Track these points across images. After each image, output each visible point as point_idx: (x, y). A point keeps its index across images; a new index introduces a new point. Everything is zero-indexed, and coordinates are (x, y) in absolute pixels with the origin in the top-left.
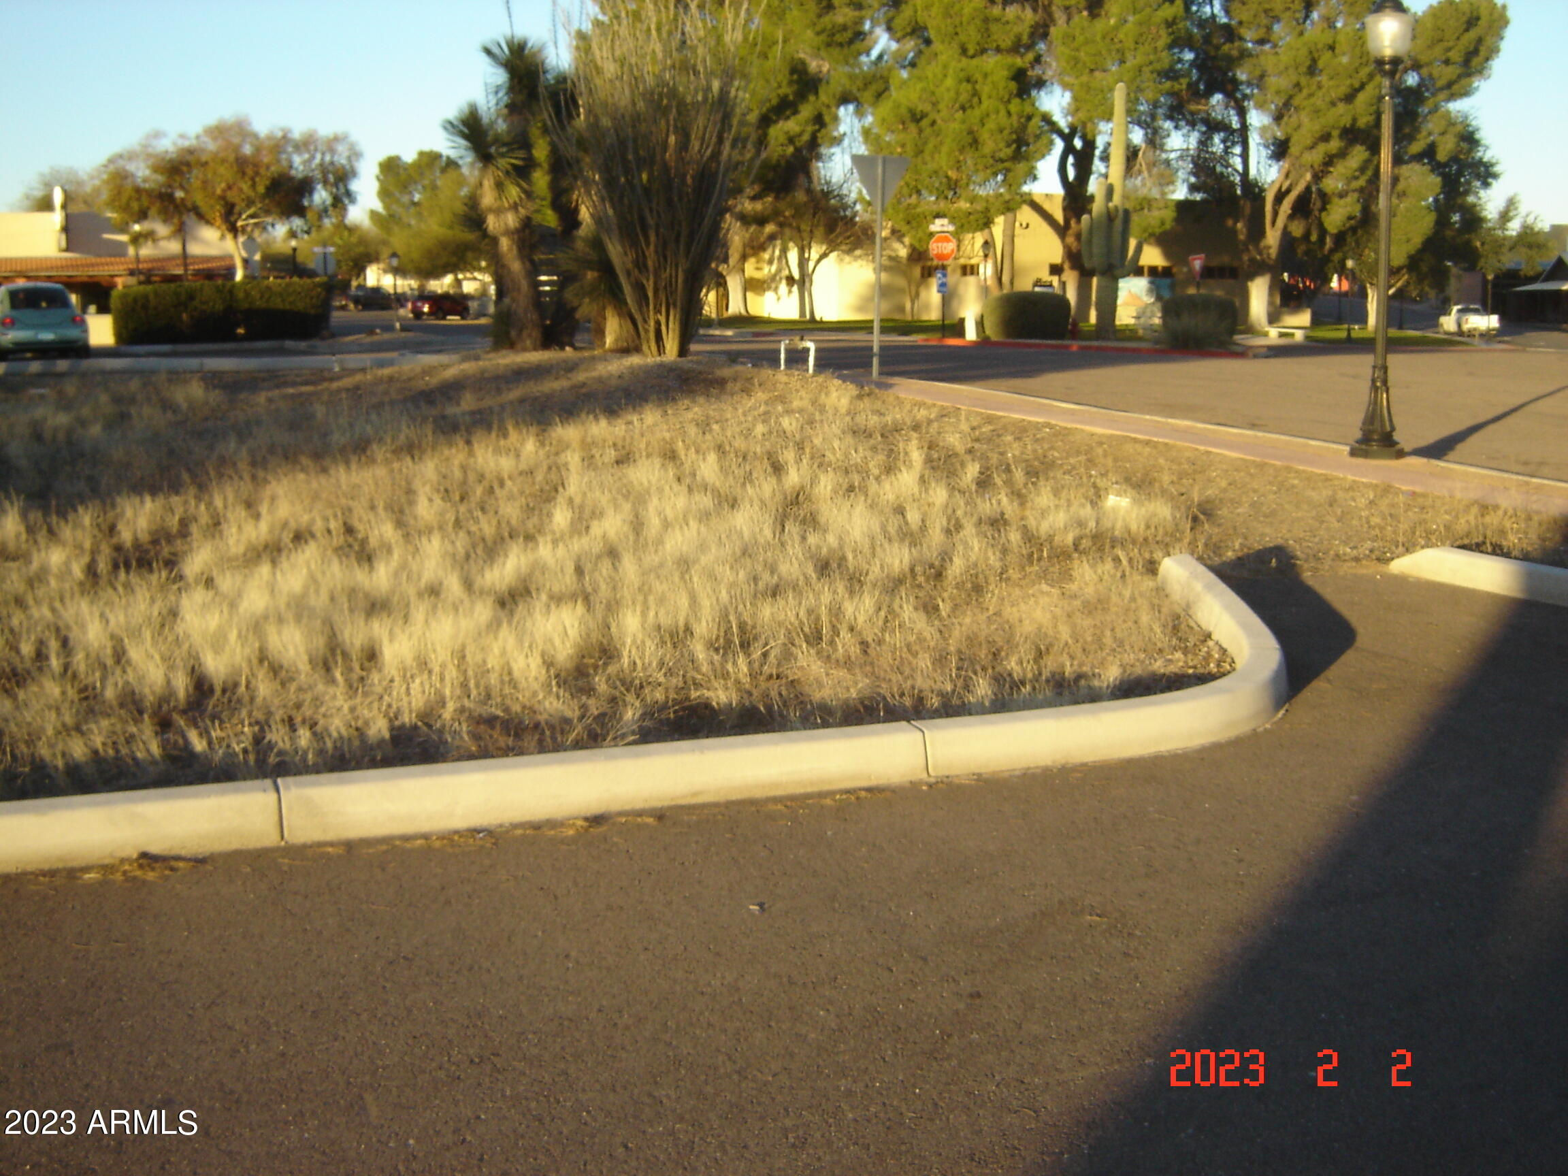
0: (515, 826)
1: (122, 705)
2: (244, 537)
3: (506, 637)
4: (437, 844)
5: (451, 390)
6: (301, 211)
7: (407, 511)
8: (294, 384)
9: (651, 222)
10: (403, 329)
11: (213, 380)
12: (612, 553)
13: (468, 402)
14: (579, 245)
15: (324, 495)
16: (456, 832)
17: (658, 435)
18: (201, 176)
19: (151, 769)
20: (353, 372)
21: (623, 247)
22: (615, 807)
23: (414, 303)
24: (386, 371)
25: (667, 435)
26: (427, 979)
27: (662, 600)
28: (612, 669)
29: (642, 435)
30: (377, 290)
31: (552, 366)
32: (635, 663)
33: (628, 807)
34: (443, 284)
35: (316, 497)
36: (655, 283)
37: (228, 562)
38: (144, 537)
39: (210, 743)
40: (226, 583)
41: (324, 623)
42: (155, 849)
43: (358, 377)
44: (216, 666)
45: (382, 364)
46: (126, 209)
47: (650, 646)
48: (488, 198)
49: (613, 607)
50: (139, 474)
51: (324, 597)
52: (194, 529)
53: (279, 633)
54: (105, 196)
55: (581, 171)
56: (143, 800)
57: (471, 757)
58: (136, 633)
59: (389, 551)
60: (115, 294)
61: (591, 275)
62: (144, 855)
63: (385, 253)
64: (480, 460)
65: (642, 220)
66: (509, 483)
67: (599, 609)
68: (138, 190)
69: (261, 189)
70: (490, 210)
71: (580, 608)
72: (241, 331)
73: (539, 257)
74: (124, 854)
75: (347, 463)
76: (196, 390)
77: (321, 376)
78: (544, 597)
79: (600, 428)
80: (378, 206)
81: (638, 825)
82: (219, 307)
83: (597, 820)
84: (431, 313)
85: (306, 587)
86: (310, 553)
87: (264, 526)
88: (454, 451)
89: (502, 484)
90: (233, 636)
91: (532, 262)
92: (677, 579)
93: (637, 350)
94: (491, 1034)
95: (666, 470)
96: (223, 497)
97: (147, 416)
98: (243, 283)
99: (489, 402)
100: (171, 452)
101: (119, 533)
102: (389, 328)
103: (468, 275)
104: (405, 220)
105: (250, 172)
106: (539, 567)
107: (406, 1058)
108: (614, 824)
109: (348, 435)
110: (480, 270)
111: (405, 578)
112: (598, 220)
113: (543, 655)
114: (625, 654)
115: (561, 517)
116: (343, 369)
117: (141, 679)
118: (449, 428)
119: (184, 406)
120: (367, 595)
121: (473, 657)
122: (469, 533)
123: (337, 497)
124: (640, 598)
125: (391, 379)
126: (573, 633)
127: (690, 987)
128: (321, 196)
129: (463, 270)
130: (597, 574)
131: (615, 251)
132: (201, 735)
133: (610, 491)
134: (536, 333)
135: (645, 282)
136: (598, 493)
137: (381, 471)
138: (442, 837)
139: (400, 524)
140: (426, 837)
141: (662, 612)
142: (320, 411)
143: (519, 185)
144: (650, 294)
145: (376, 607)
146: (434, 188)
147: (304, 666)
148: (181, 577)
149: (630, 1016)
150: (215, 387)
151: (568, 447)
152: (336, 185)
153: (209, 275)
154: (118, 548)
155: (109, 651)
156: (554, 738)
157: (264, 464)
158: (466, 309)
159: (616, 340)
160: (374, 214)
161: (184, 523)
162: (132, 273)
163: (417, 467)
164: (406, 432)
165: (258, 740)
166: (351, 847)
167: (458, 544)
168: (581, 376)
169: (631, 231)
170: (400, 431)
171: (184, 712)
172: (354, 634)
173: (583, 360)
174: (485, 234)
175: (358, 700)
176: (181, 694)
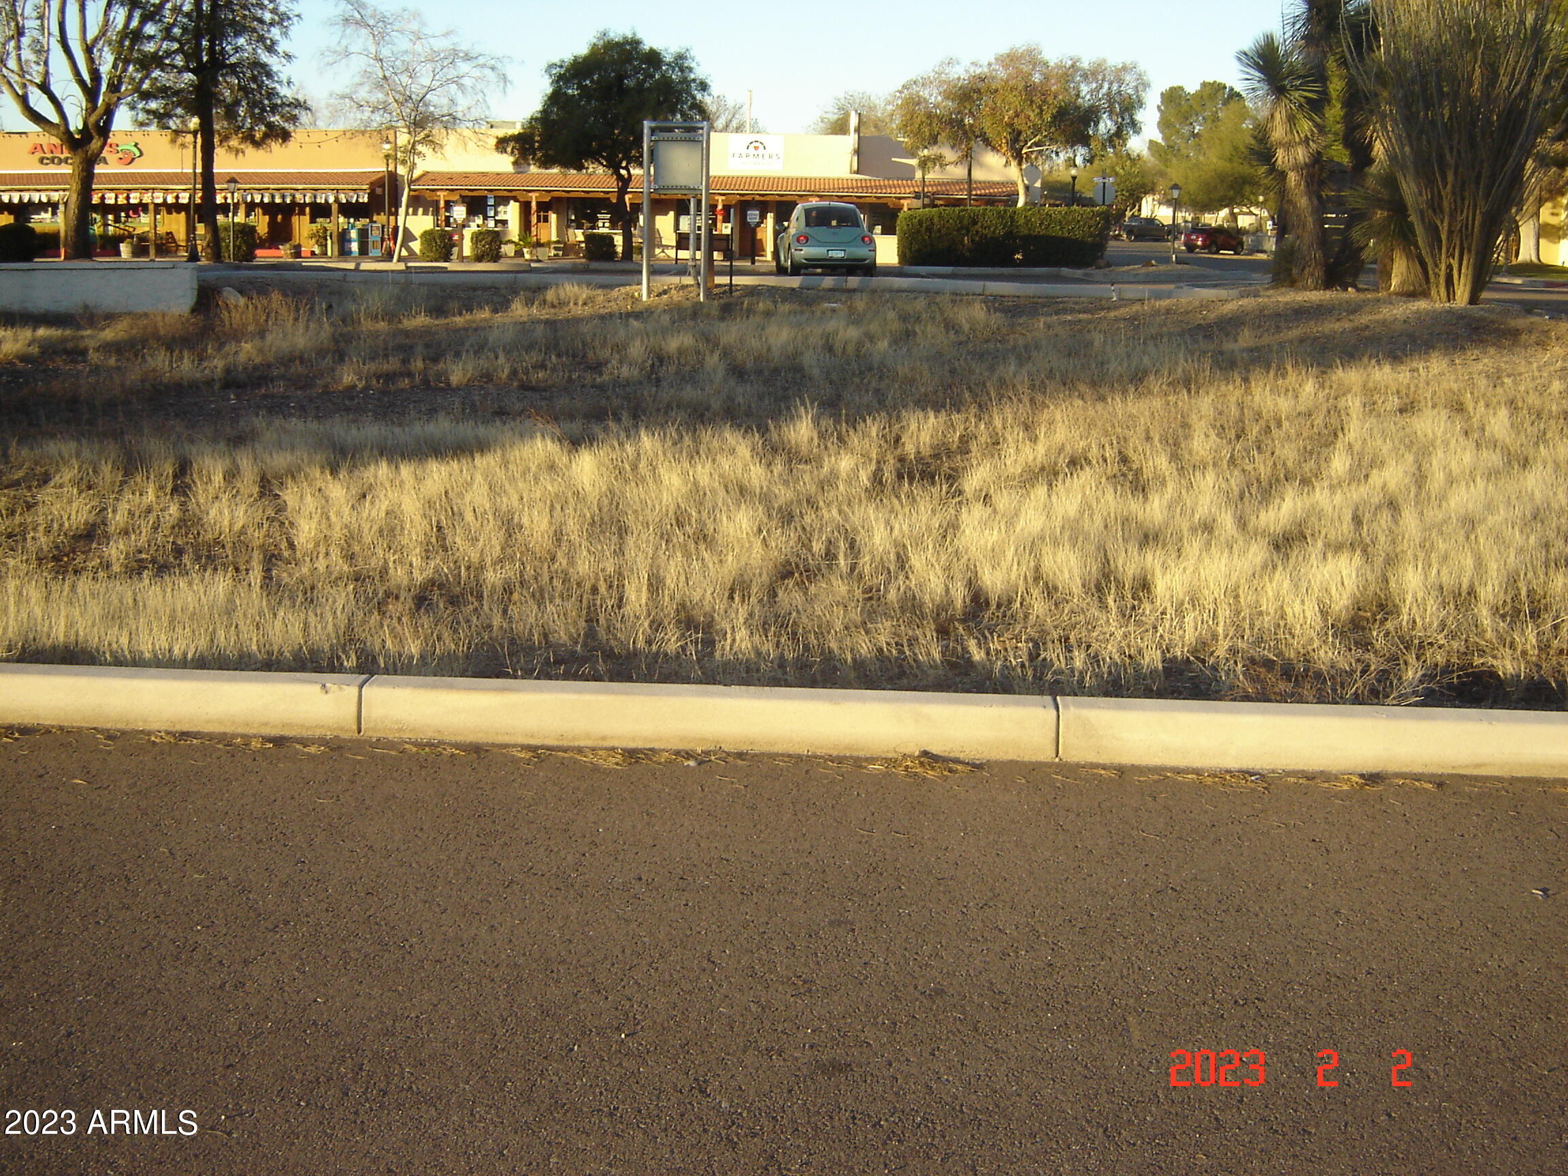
0: (1288, 773)
1: (903, 609)
2: (1021, 460)
3: (1280, 582)
4: (1209, 781)
5: (1229, 325)
6: (1085, 140)
7: (1183, 446)
8: (1072, 311)
9: (1450, 159)
10: (1178, 262)
11: (995, 303)
12: (1393, 505)
13: (1246, 338)
14: (1370, 182)
15: (1099, 424)
16: (1228, 771)
17: (1445, 385)
18: (990, 103)
19: (931, 672)
20: (1133, 301)
21: (1418, 186)
22: (1393, 768)
23: (1188, 236)
24: (1165, 303)
25: (1455, 386)
26: (1194, 913)
27: (1445, 558)
28: (1389, 625)
29: (1428, 384)
30: (1151, 221)
31: (1333, 308)
32: (1414, 622)
33: (1405, 770)
34: (1217, 218)
35: (1091, 425)
36: (1450, 225)
37: (1005, 481)
38: (926, 451)
39: (988, 653)
40: (1003, 501)
41: (1098, 549)
42: (935, 749)
43: (1136, 307)
44: (993, 581)
45: (1159, 296)
46: (917, 133)
47: (1432, 606)
48: (1278, 132)
49: (1392, 561)
50: (923, 390)
51: (1098, 521)
52: (974, 447)
53: (1055, 554)
54: (898, 121)
55: (1378, 105)
56: (928, 701)
57: (1247, 698)
58: (918, 542)
59: (1164, 483)
60: (901, 215)
61: (1380, 214)
62: (925, 753)
63: (1162, 185)
64: (1257, 398)
65: (1441, 158)
66: (1286, 424)
67: (1379, 561)
68: (930, 116)
69: (1048, 117)
70: (1280, 144)
71: (1357, 559)
72: (1019, 256)
73: (1327, 193)
74: (907, 751)
75: (1124, 392)
76: (978, 312)
77: (1098, 305)
78: (1320, 544)
79: (1384, 374)
80: (1158, 137)
81: (1416, 789)
82: (1000, 232)
83: (1373, 778)
84: (1203, 247)
85: (1081, 513)
86: (1086, 477)
87: (1041, 449)
88: (1231, 387)
89: (1279, 425)
90: (1010, 553)
91: (1320, 198)
92: (1461, 539)
93: (1425, 294)
94: (1256, 978)
95: (1453, 422)
96: (1003, 417)
97: (931, 335)
98: (1024, 209)
99: (1266, 340)
100: (953, 371)
101: (903, 444)
102: (1167, 260)
103: (1245, 209)
104: (1184, 151)
105: (1037, 100)
106: (1316, 512)
107: (1170, 988)
108: (1390, 785)
109: (1125, 365)
110: (1257, 204)
111: (1178, 511)
112: (1392, 158)
113: (1319, 601)
114: (1405, 610)
115: (1339, 463)
116: (1121, 299)
117: (920, 585)
118: (1226, 365)
119: (966, 327)
120: (1139, 525)
121: (1246, 598)
122: (1244, 471)
123: (1113, 426)
124: (1421, 555)
125: (1168, 311)
126: (1351, 584)
127: (1465, 964)
128: (1106, 125)
129: (1239, 204)
130: (1375, 524)
131: (1409, 188)
132: (979, 645)
133: (1392, 440)
134: (1319, 272)
135: (1439, 223)
136: (1379, 442)
137: (1157, 403)
138: (1213, 775)
139: (1174, 457)
140: (1197, 772)
141: (1444, 571)
142: (1098, 339)
143: (1311, 119)
144: (1444, 237)
145: (1148, 538)
146: (1216, 119)
147: (1077, 589)
148: (961, 493)
149: (1400, 983)
150: (996, 310)
151: (1349, 391)
152: (1121, 114)
153: (990, 200)
154: (901, 460)
155: (892, 557)
156: (1334, 690)
157: (1043, 388)
158: (1241, 244)
159: (1403, 283)
160: (1152, 144)
161: (965, 440)
162: (917, 196)
163: (1193, 401)
164: (1183, 366)
165: (1033, 656)
166: (1122, 771)
167: (1233, 482)
168: (1364, 319)
169: (1428, 168)
170: (1177, 363)
171: (963, 621)
172: (1128, 564)
173: (1366, 302)
174: (1273, 169)
175: (1131, 628)
176: (959, 604)
